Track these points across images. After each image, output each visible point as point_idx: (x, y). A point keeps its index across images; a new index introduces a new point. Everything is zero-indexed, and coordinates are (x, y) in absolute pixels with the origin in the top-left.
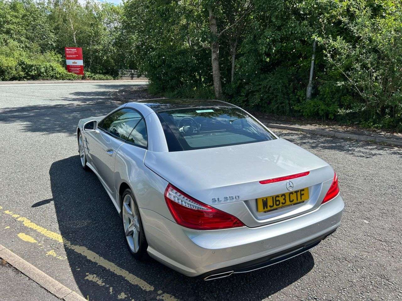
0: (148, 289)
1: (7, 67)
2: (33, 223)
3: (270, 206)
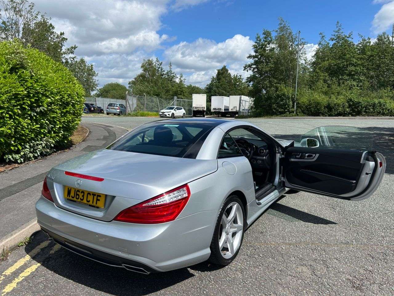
3: (72, 196)
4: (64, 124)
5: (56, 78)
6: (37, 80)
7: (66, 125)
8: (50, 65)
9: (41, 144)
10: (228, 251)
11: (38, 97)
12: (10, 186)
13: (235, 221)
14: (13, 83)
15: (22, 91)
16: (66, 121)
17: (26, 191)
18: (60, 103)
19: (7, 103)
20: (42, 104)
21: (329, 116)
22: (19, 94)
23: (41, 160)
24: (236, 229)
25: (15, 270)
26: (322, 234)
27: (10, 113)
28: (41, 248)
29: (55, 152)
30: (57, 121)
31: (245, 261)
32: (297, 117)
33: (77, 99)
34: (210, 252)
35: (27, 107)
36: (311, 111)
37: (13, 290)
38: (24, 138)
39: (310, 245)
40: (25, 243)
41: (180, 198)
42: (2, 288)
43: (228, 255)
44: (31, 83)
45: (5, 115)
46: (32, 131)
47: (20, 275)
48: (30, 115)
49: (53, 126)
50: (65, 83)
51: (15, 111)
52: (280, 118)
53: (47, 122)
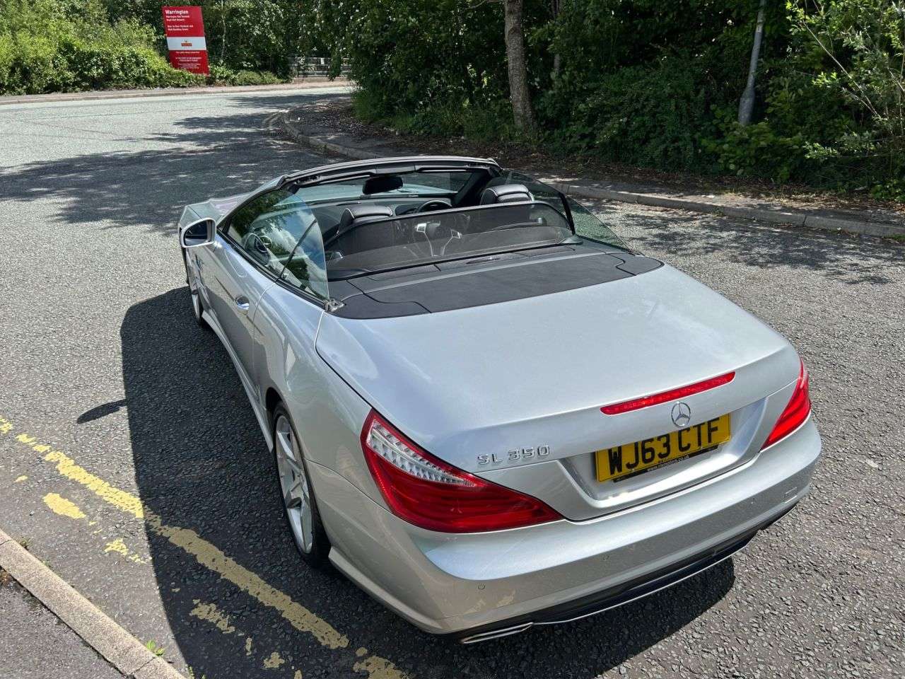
0: (334, 645)
1: (35, 61)
2: (78, 467)
3: (628, 465)
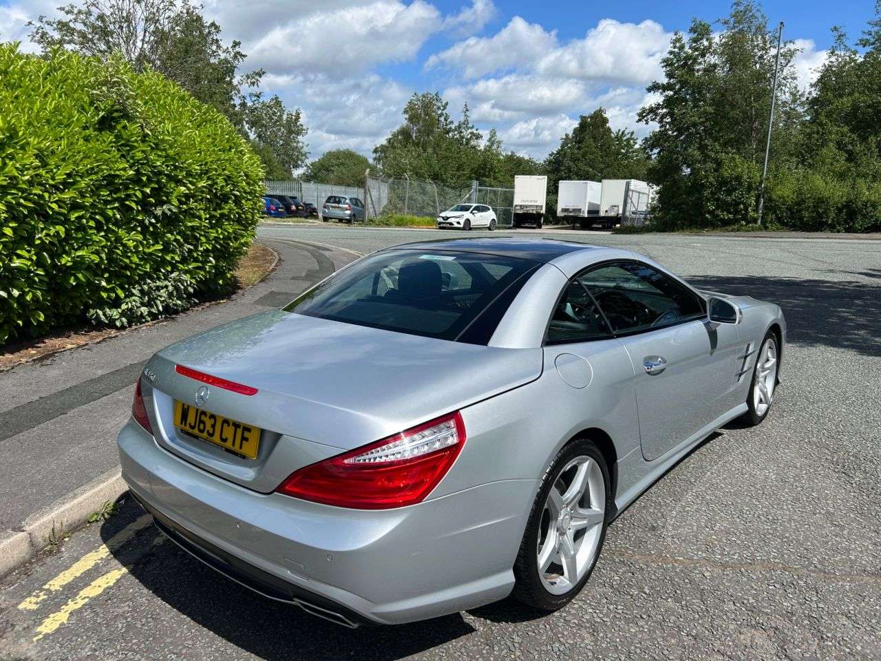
3: (190, 424)
4: (216, 242)
5: (199, 140)
6: (157, 145)
7: (220, 244)
8: (188, 111)
9: (166, 287)
10: (562, 574)
11: (158, 182)
12: (91, 380)
13: (584, 501)
14: (104, 151)
15: (124, 169)
16: (221, 237)
17: (121, 394)
18: (208, 196)
19: (91, 197)
20: (167, 197)
21: (848, 230)
22: (117, 176)
23: (165, 323)
24: (585, 522)
25: (71, 579)
26: (813, 544)
27: (97, 217)
28: (136, 528)
29: (196, 305)
30: (201, 235)
31: (605, 601)
32: (764, 233)
33: (247, 188)
34: (514, 580)
35: (133, 205)
36: (801, 219)
37: (58, 631)
38: (129, 273)
39: (779, 572)
40: (103, 515)
41: (437, 446)
42: (36, 622)
43: (562, 584)
44: (143, 152)
45: (87, 222)
46: (146, 258)
47: (82, 593)
48: (142, 223)
49: (192, 247)
50: (220, 150)
51: (108, 214)
52: (722, 233)
53: (179, 237)
